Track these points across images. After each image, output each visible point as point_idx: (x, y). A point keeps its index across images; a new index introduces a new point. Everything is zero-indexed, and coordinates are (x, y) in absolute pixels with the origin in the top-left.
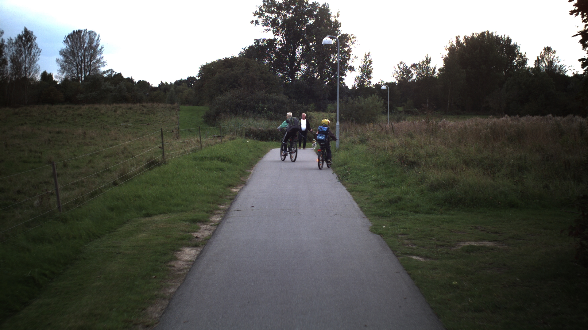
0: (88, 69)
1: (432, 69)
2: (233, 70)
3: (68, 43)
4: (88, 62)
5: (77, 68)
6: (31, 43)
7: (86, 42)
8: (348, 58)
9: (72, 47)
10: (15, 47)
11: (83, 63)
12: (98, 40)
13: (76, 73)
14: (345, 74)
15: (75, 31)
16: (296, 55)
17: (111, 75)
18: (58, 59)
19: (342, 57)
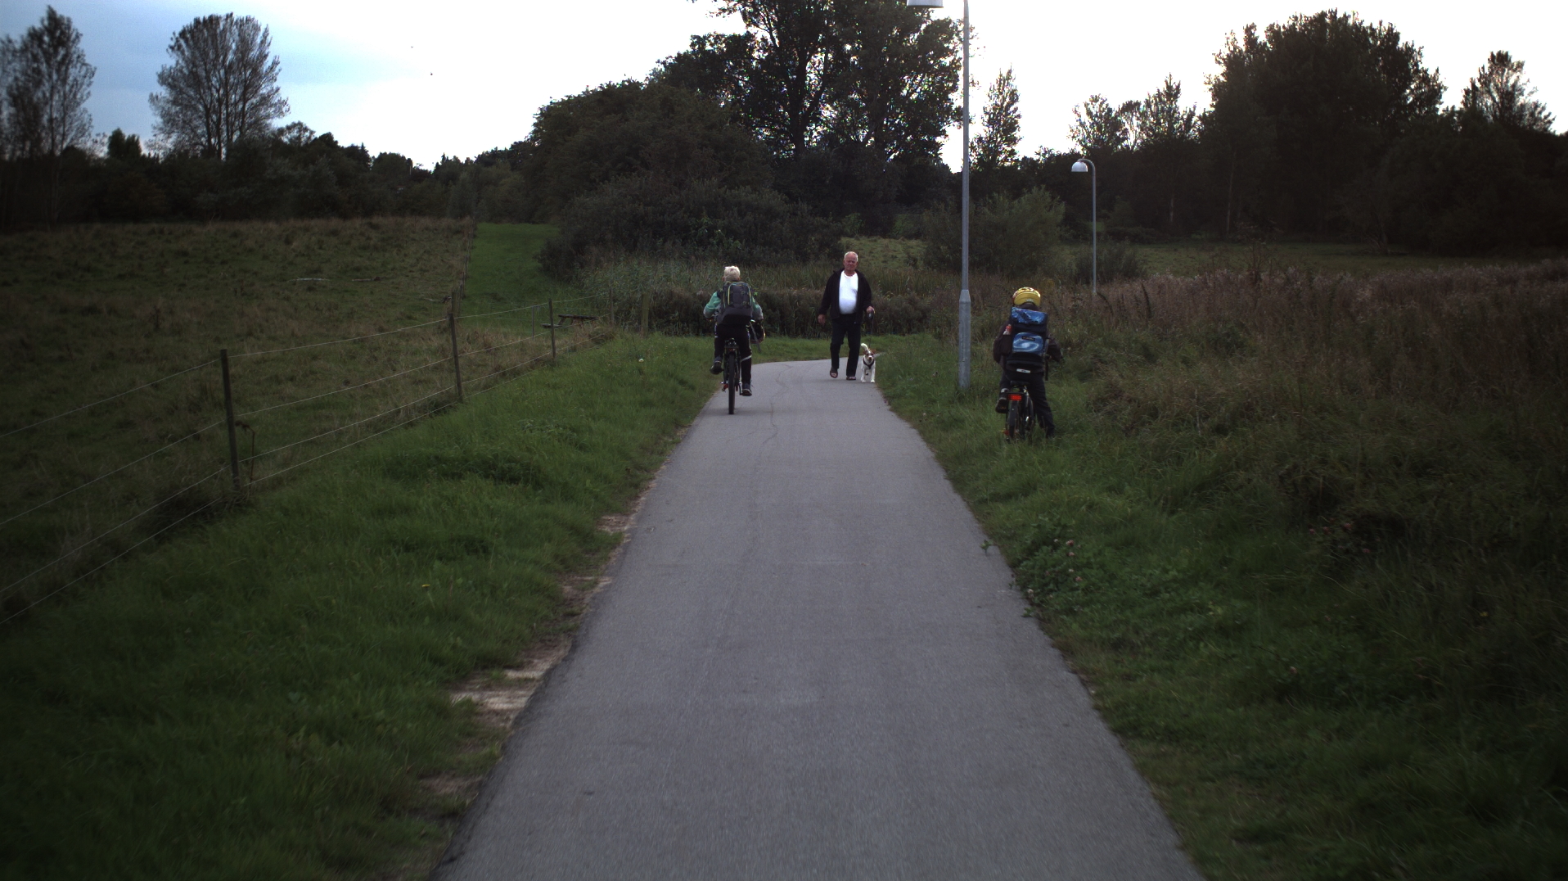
0: (237, 123)
1: (1185, 117)
2: (627, 120)
3: (183, 53)
4: (236, 104)
5: (208, 122)
6: (67, 49)
7: (230, 48)
8: (951, 85)
9: (192, 62)
10: (21, 61)
11: (223, 107)
12: (263, 42)
13: (204, 136)
14: (944, 131)
15: (201, 20)
16: (808, 79)
17: (299, 138)
18: (154, 95)
19: (933, 83)
